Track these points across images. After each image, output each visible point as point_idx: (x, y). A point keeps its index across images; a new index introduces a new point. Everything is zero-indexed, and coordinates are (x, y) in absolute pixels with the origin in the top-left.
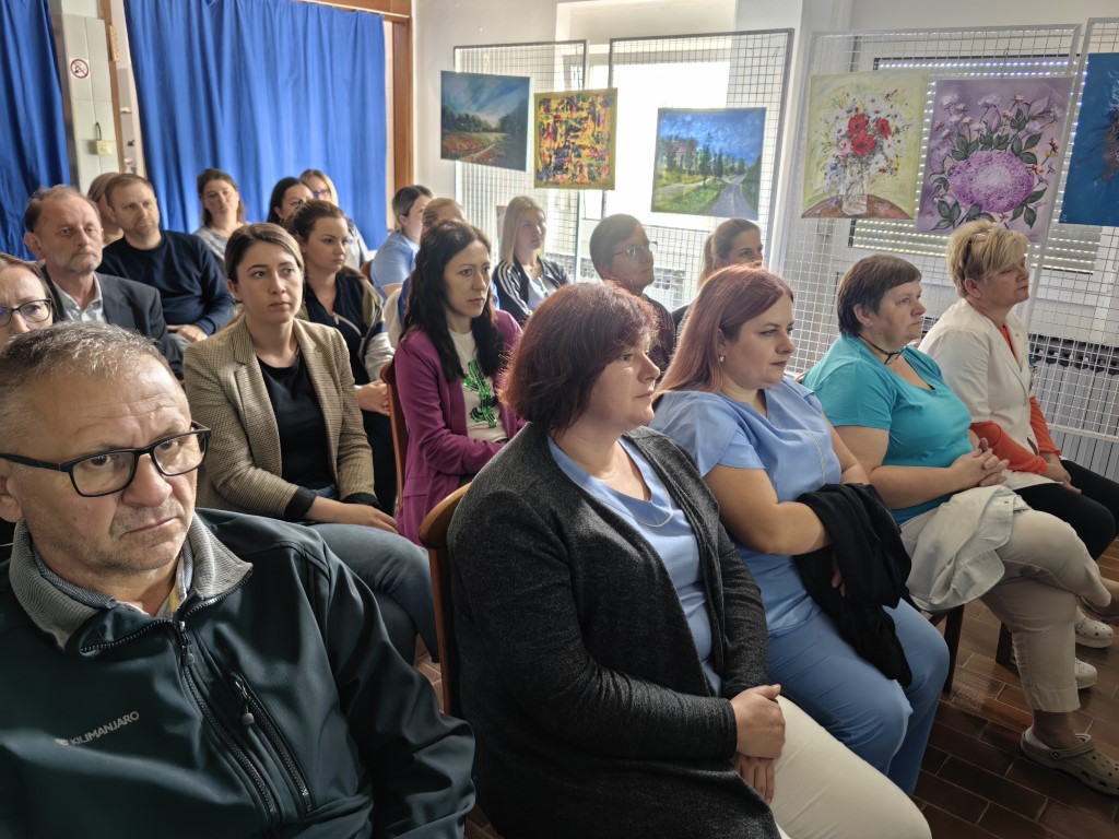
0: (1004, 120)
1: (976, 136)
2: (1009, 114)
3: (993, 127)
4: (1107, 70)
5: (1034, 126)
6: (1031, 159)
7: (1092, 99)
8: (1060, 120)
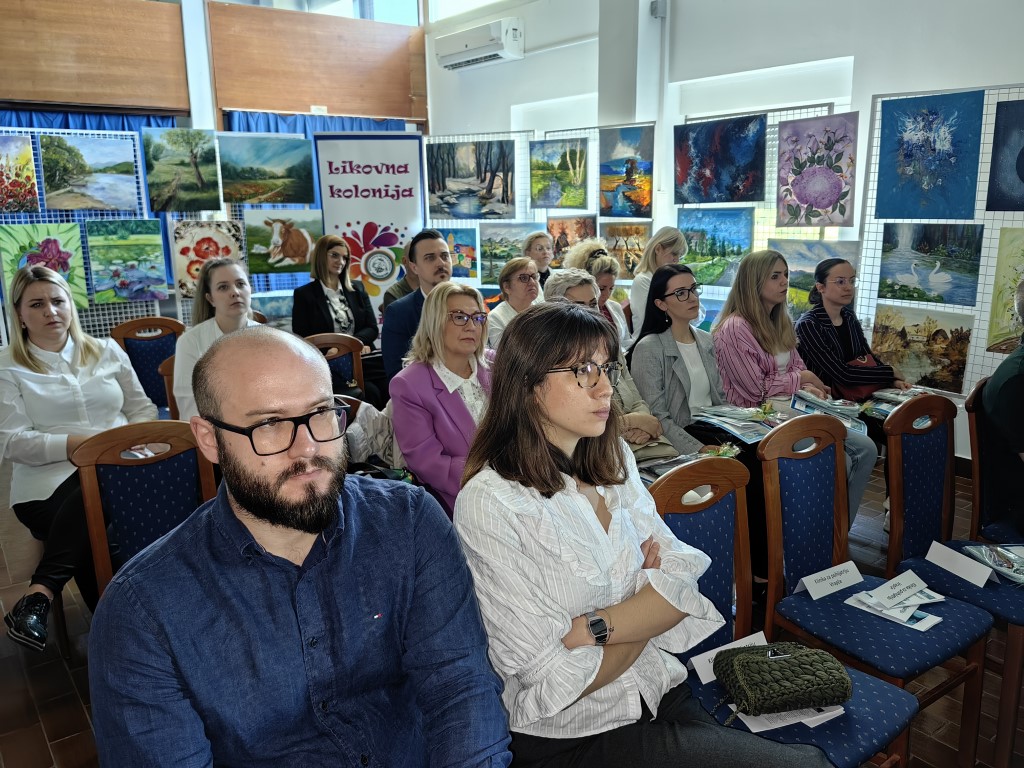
0: (820, 144)
1: (805, 157)
2: (823, 140)
3: (815, 150)
4: (894, 111)
5: (838, 147)
6: (839, 170)
7: (887, 131)
8: (854, 142)
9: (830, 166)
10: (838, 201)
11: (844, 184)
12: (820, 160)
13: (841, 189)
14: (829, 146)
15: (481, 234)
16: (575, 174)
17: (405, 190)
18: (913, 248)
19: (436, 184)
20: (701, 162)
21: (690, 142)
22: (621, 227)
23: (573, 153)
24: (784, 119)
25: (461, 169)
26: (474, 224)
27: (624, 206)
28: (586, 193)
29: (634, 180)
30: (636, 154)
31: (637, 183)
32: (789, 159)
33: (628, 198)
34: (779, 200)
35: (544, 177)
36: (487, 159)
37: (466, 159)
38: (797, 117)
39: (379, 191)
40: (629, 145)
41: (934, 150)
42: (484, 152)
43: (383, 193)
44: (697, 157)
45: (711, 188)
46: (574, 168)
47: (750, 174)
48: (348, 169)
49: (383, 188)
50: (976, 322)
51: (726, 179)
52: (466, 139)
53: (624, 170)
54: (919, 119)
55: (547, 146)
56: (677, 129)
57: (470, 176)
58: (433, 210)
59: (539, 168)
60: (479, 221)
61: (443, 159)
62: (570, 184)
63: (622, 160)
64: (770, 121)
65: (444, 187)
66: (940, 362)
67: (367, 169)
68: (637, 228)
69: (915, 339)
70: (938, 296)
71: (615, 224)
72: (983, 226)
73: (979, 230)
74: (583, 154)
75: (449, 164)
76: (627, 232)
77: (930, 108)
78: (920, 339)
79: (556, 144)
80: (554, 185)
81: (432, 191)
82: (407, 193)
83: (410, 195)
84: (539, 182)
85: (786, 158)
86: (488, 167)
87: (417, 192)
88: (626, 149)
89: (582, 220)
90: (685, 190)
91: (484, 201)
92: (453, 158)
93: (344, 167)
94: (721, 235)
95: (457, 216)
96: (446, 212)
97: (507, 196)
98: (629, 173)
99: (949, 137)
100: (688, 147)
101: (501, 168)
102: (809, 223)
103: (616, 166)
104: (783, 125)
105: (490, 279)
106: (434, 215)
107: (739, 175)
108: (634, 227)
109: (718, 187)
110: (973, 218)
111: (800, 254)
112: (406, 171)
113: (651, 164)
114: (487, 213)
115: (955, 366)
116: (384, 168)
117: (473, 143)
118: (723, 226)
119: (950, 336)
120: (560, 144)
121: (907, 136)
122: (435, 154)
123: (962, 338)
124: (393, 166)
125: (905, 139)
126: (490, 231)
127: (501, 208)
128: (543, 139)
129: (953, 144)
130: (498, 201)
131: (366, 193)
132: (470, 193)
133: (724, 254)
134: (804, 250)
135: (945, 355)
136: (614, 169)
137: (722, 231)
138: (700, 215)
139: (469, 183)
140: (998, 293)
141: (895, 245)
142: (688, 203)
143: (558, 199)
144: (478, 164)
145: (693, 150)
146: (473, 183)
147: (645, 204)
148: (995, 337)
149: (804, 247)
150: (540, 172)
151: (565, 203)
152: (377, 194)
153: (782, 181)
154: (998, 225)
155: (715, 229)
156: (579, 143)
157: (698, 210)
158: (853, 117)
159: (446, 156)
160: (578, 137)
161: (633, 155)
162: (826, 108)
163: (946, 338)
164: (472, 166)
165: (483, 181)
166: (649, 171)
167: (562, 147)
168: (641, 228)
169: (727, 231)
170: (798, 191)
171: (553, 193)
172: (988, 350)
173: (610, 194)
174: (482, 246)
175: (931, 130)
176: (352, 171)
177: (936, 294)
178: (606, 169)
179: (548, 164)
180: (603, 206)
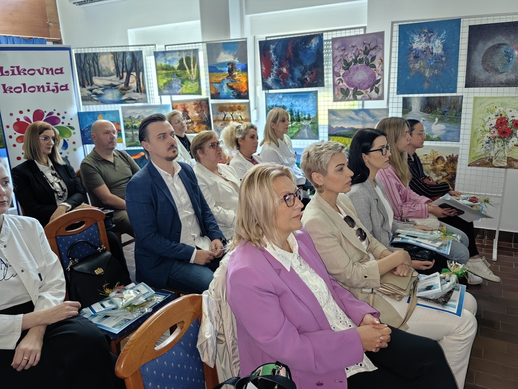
0: (360, 52)
1: (351, 60)
2: (362, 49)
3: (357, 55)
4: (406, 31)
5: (372, 53)
6: (374, 66)
7: (402, 43)
8: (382, 49)
9: (367, 64)
10: (374, 85)
11: (377, 75)
12: (361, 61)
13: (375, 78)
14: (366, 52)
15: (123, 113)
16: (191, 72)
17: (62, 86)
18: (421, 111)
19: (85, 80)
20: (279, 63)
21: (271, 51)
22: (228, 106)
23: (188, 59)
24: (334, 36)
25: (104, 71)
26: (118, 107)
27: (228, 93)
28: (200, 85)
29: (235, 76)
30: (234, 59)
31: (237, 77)
32: (340, 61)
33: (231, 88)
34: (335, 85)
35: (167, 75)
36: (123, 63)
37: (107, 64)
38: (343, 35)
39: (43, 87)
40: (229, 53)
41: (432, 53)
42: (121, 58)
43: (46, 89)
44: (277, 60)
45: (287, 80)
46: (190, 68)
47: (314, 71)
48: (16, 72)
49: (45, 85)
50: (460, 151)
51: (297, 73)
52: (105, 50)
53: (227, 69)
54: (423, 35)
55: (167, 54)
56: (260, 42)
57: (111, 75)
58: (84, 99)
59: (163, 69)
60: (120, 105)
61: (89, 64)
62: (187, 79)
63: (225, 63)
64: (325, 38)
65: (92, 83)
66: (441, 175)
67: (31, 72)
68: (239, 106)
69: (425, 162)
70: (437, 138)
71: (223, 104)
72: (463, 96)
73: (460, 99)
74: (196, 59)
75: (94, 68)
76: (232, 109)
77: (429, 28)
78: (429, 162)
79: (175, 54)
80: (175, 80)
81: (82, 85)
82: (64, 88)
83: (67, 89)
84: (164, 78)
85: (338, 60)
86: (125, 69)
87: (71, 87)
88: (227, 56)
89: (198, 102)
90: (269, 81)
91: (123, 92)
92: (97, 63)
93: (13, 71)
94: (296, 109)
95: (104, 102)
96: (95, 100)
97: (140, 88)
98: (230, 71)
99: (441, 46)
100: (270, 54)
101: (134, 69)
102: (355, 99)
103: (221, 67)
104: (334, 40)
105: (133, 143)
106: (85, 102)
107: (306, 71)
108: (237, 106)
109: (292, 79)
110: (456, 92)
111: (351, 118)
112: (62, 73)
113: (246, 65)
114: (126, 100)
115: (450, 176)
116: (45, 71)
117: (112, 53)
118: (297, 103)
119: (446, 159)
120: (178, 53)
121: (415, 46)
122: (83, 61)
123: (453, 160)
124: (51, 69)
125: (414, 47)
126: (130, 112)
127: (137, 96)
128: (164, 50)
129: (444, 49)
130: (134, 91)
131: (32, 89)
132: (113, 86)
133: (299, 120)
134: (353, 115)
135: (444, 170)
136: (219, 69)
137: (297, 106)
138: (281, 97)
139: (111, 80)
140: (474, 134)
141: (410, 110)
142: (272, 89)
143: (179, 89)
144: (117, 67)
145: (273, 56)
146: (115, 80)
147: (244, 90)
148: (473, 158)
149: (353, 113)
150: (164, 72)
151: (184, 91)
152: (41, 89)
153: (335, 74)
154: (472, 96)
155: (292, 105)
156: (192, 53)
157: (280, 93)
158: (381, 35)
159: (91, 62)
160: (191, 48)
161: (233, 60)
162: (362, 30)
163: (443, 161)
164: (112, 68)
165: (121, 78)
166: (245, 70)
167: (179, 55)
168: (242, 106)
169: (300, 106)
170: (347, 80)
171: (175, 85)
172: (469, 166)
173: (217, 85)
174: (124, 121)
175: (430, 42)
176: (19, 74)
177: (436, 136)
178: (212, 69)
179: (169, 66)
180: (213, 92)
